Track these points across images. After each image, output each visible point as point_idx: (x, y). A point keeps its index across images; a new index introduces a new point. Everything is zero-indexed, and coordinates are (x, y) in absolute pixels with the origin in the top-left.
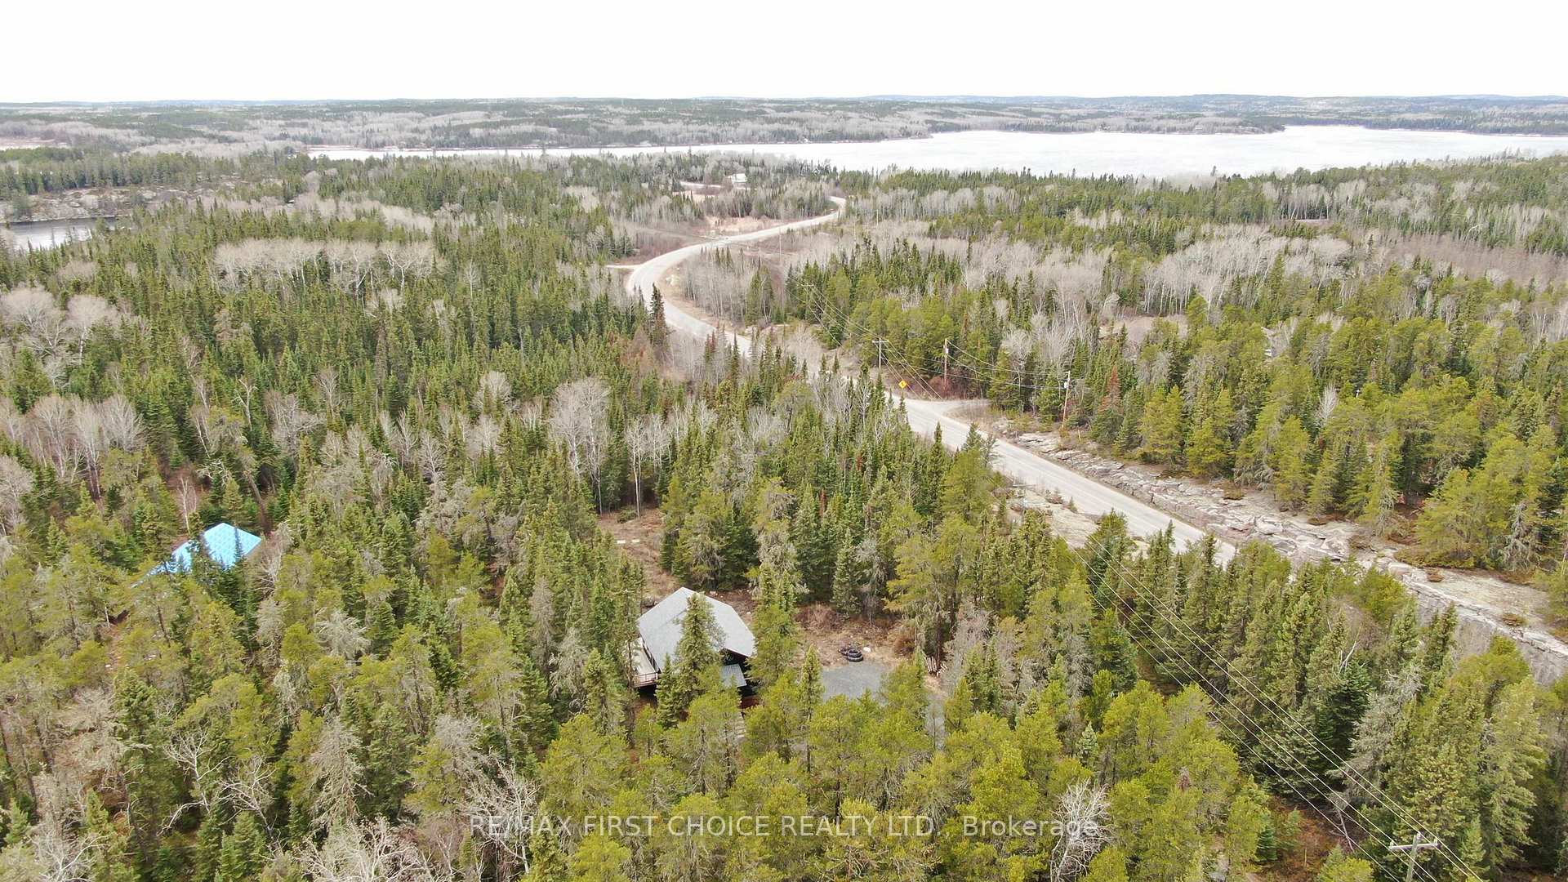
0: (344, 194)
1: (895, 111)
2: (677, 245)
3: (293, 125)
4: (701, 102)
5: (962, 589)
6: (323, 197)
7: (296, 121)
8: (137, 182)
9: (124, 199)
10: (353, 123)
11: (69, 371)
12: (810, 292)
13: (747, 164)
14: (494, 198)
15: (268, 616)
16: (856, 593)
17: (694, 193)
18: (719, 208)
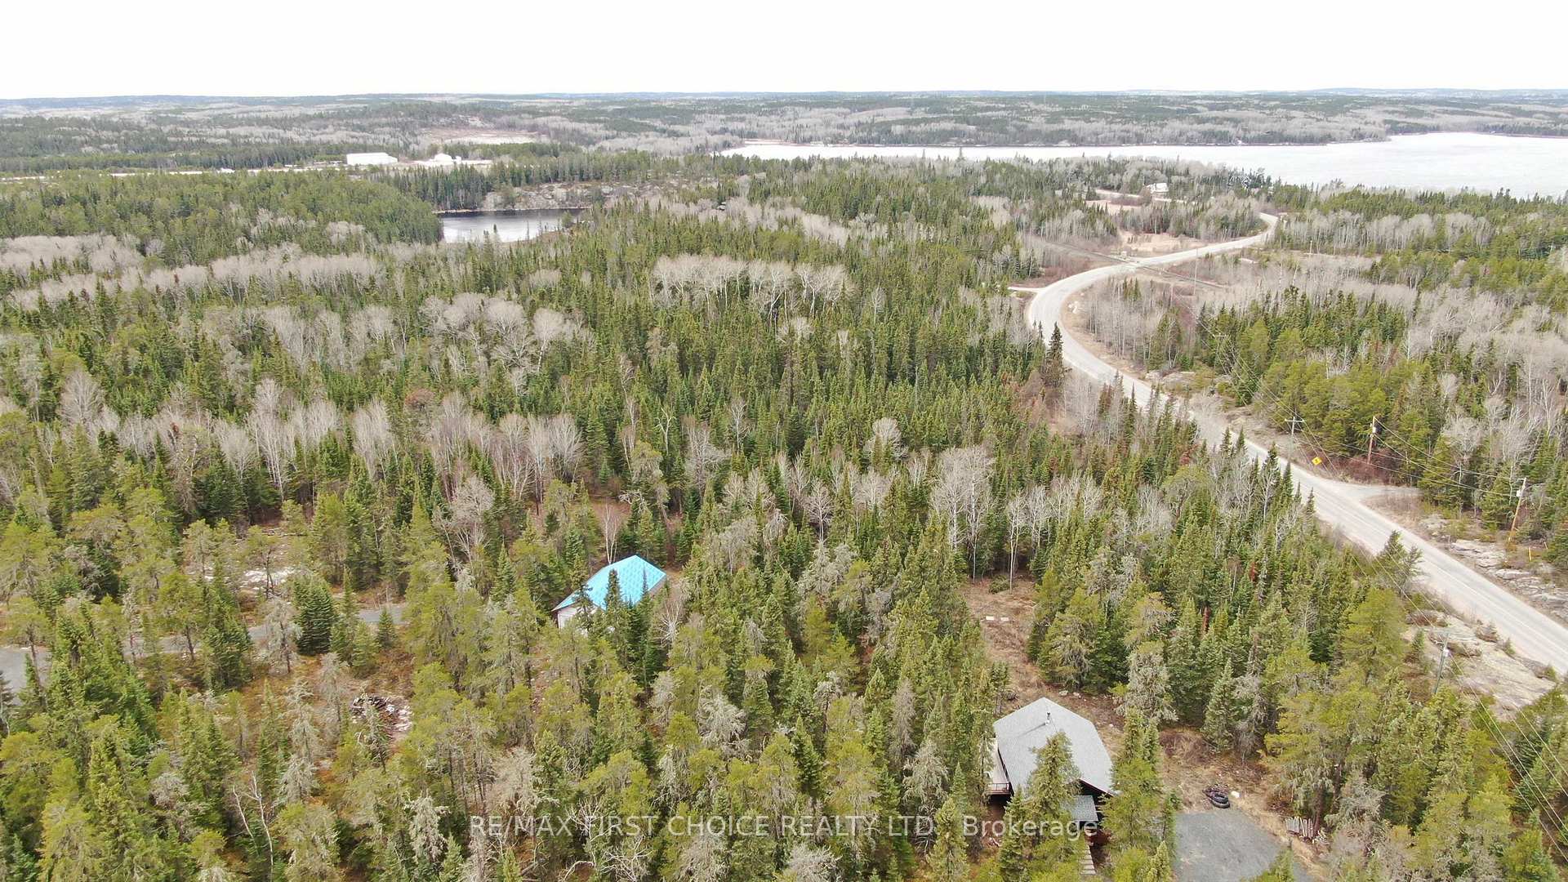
0: (770, 200)
1: (1348, 110)
2: (1085, 267)
3: (732, 119)
4: (1128, 98)
5: (1354, 759)
6: (752, 201)
7: (736, 115)
8: (598, 179)
9: (586, 192)
10: (787, 117)
11: (529, 378)
12: (1222, 339)
13: (1170, 173)
14: (907, 208)
15: (663, 686)
16: (1229, 728)
17: (1109, 203)
18: (1134, 224)
